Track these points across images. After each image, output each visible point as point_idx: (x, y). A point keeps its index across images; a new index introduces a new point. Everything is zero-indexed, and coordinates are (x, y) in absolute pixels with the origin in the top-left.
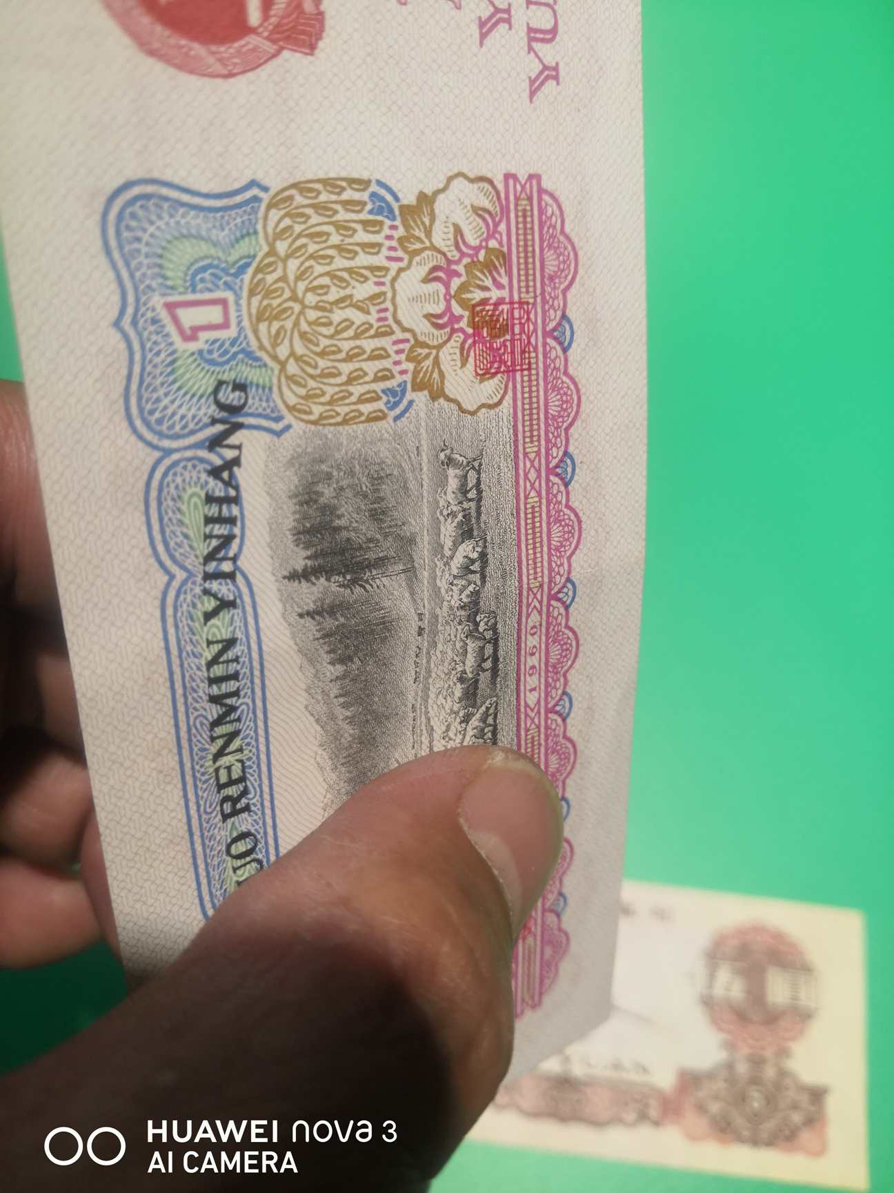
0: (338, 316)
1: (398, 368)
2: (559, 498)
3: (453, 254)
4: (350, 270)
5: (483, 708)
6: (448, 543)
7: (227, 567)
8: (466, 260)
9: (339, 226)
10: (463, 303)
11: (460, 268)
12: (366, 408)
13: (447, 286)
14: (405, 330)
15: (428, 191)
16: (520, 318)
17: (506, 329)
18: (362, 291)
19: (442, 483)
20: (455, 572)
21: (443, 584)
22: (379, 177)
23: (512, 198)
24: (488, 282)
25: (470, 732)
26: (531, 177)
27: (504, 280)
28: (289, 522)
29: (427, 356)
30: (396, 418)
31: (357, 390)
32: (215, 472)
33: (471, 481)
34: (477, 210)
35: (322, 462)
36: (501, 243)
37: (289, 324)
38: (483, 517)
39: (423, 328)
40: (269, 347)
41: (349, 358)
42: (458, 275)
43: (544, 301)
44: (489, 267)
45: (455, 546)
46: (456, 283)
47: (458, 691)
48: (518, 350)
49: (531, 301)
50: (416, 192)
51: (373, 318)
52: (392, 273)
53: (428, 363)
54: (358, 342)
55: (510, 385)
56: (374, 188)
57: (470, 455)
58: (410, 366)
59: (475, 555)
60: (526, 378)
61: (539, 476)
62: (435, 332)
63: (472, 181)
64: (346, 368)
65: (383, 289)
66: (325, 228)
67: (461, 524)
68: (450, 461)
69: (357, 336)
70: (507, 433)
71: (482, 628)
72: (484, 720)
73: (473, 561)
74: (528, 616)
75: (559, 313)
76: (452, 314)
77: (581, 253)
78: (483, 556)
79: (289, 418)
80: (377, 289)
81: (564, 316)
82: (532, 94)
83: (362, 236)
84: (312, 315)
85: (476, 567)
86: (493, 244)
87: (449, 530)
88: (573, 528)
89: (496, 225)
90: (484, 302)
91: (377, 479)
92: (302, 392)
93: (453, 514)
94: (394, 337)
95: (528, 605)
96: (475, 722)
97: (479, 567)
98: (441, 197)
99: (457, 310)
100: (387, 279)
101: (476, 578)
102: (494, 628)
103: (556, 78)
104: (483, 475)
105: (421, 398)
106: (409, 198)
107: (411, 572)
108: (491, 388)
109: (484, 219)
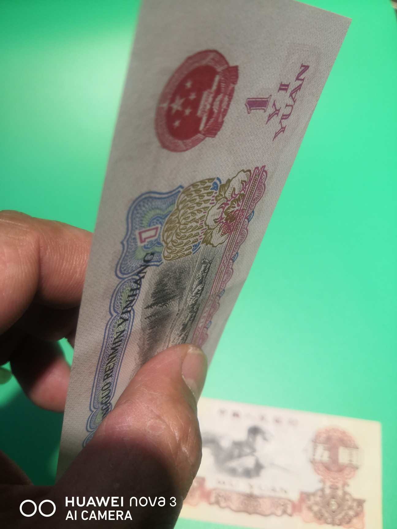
0: (189, 225)
1: (200, 238)
2: (230, 266)
3: (230, 198)
4: (198, 210)
5: (186, 331)
7: (129, 309)
8: (233, 199)
9: (200, 196)
10: (226, 213)
11: (230, 202)
12: (186, 252)
13: (224, 209)
14: (206, 226)
15: (231, 178)
16: (240, 215)
17: (235, 219)
18: (199, 216)
19: (199, 269)
20: (193, 295)
21: (189, 300)
22: (218, 176)
23: (254, 175)
24: (236, 205)
26: (262, 167)
27: (241, 204)
30: (194, 253)
31: (186, 247)
32: (136, 282)
33: (208, 267)
34: (242, 182)
35: (168, 271)
36: (245, 192)
37: (174, 231)
38: (207, 277)
39: (212, 224)
40: (165, 240)
41: (187, 238)
42: (228, 204)
43: (249, 208)
44: (238, 200)
45: (196, 287)
46: (227, 207)
47: (181, 328)
48: (236, 225)
49: (246, 208)
50: (227, 179)
51: (199, 224)
52: (210, 208)
53: (209, 234)
55: (229, 236)
56: (215, 180)
57: (210, 259)
58: (204, 236)
59: (201, 289)
60: (234, 233)
61: (227, 261)
62: (215, 224)
63: (245, 172)
64: (185, 241)
65: (205, 214)
66: (196, 197)
67: (200, 280)
68: (204, 262)
69: (192, 231)
70: (223, 251)
71: (195, 309)
72: (185, 334)
74: (209, 302)
76: (222, 218)
77: (266, 189)
79: (163, 260)
81: (253, 211)
82: (275, 138)
84: (182, 227)
85: (200, 292)
86: (242, 192)
87: (196, 282)
88: (230, 274)
89: (246, 186)
90: (232, 212)
91: (182, 273)
92: (170, 251)
94: (202, 229)
98: (234, 179)
99: (224, 216)
100: (207, 211)
101: (199, 295)
102: (198, 308)
103: (284, 131)
104: (212, 264)
105: (203, 245)
106: (224, 182)
107: (181, 298)
108: (224, 238)
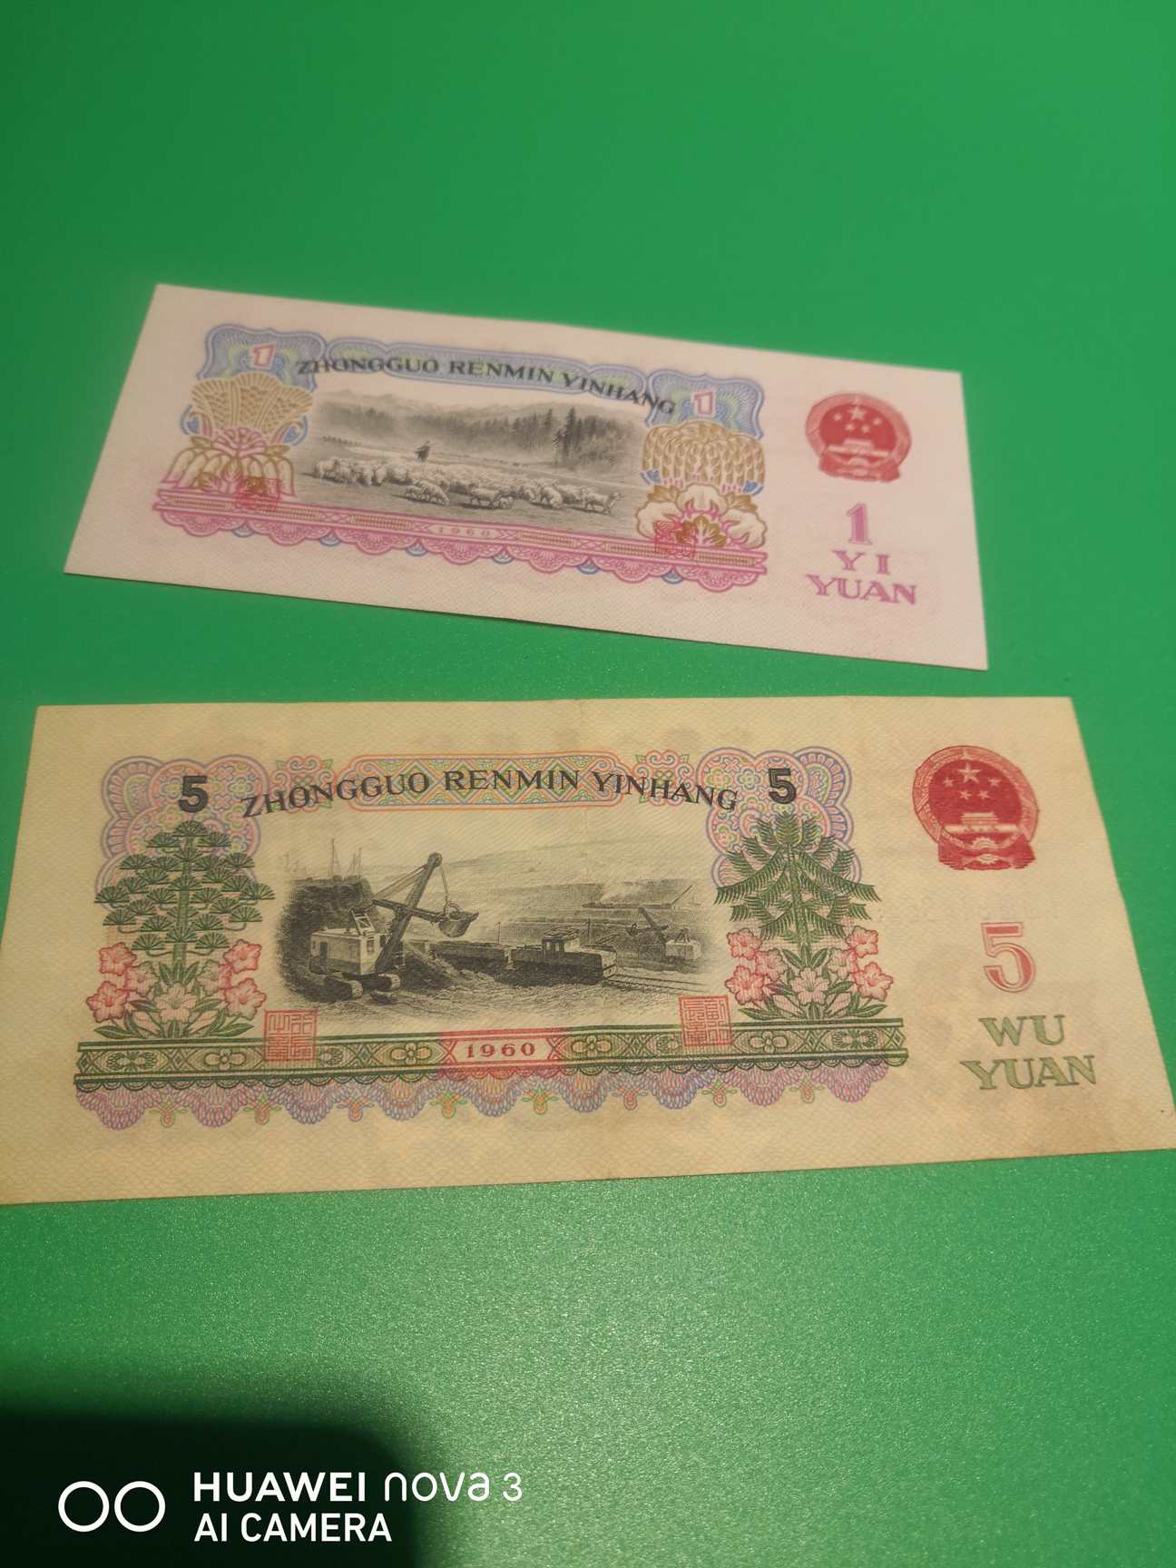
0: (698, 458)
1: (668, 481)
2: (572, 561)
3: (724, 518)
4: (719, 467)
5: (444, 496)
6: (565, 488)
7: (587, 387)
8: (720, 525)
9: (741, 466)
10: (697, 519)
11: (716, 521)
12: (650, 461)
13: (708, 512)
14: (688, 486)
15: (758, 511)
16: (686, 551)
17: (681, 541)
18: (709, 470)
19: (600, 491)
20: (546, 489)
21: (541, 480)
22: (765, 487)
23: (754, 555)
24: (707, 535)
25: (431, 486)
26: (765, 569)
27: (708, 544)
28: (601, 416)
29: (672, 496)
30: (642, 475)
31: (660, 459)
32: (634, 393)
33: (597, 508)
34: (747, 535)
35: (628, 436)
36: (729, 545)
38: (573, 511)
39: (687, 496)
40: (688, 426)
41: (677, 459)
42: (713, 519)
43: (694, 567)
44: (715, 537)
45: (561, 492)
46: (709, 517)
47: (465, 483)
48: (668, 547)
49: (695, 559)
51: (695, 473)
52: (716, 486)
53: (668, 495)
54: (684, 464)
55: (647, 539)
56: (759, 485)
57: (613, 512)
58: (668, 486)
59: (552, 502)
60: (650, 549)
61: (589, 549)
62: (683, 503)
63: (763, 534)
64: (672, 456)
65: (709, 480)
66: (741, 459)
67: (573, 497)
68: (612, 498)
69: (687, 464)
71: (503, 500)
72: (437, 496)
73: (548, 500)
74: (498, 530)
75: (685, 576)
76: (692, 513)
77: (719, 595)
78: (550, 507)
79: (652, 427)
80: (709, 477)
81: (683, 579)
82: (811, 577)
83: (736, 476)
84: (700, 446)
85: (544, 501)
86: (728, 541)
87: (571, 490)
88: (546, 568)
89: (739, 544)
90: (697, 531)
91: (612, 459)
92: (664, 435)
93: (581, 494)
94: (684, 481)
95: (505, 530)
96: (438, 490)
97: (544, 502)
98: (754, 516)
99: (694, 516)
100: (713, 483)
101: (537, 500)
102: (500, 507)
103: (819, 593)
104: (598, 515)
105: (650, 488)
106: (754, 500)
107: (555, 465)
108: (648, 528)
109: (741, 538)
